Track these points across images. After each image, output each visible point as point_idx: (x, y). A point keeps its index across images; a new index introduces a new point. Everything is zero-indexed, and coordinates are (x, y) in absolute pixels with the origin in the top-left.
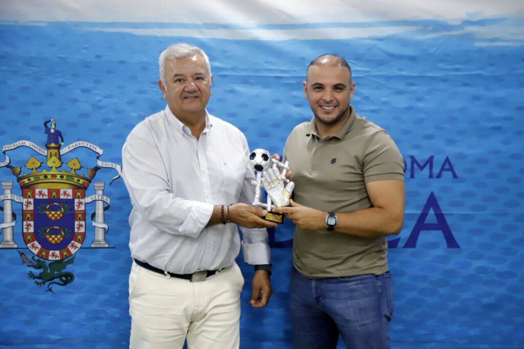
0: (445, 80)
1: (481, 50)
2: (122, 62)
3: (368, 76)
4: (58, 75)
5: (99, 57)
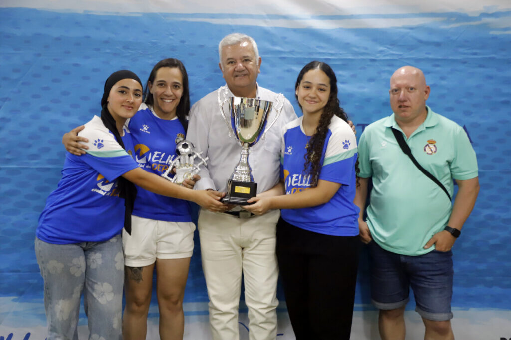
0: (464, 62)
1: (494, 38)
2: (201, 46)
3: (401, 58)
4: (150, 56)
5: (183, 42)
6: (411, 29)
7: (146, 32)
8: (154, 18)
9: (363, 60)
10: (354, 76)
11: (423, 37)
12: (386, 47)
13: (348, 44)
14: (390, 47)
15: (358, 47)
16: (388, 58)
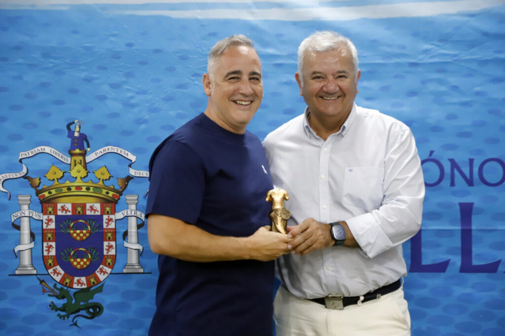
2: (157, 51)
3: (455, 60)
4: (83, 67)
5: (130, 45)
6: (472, 15)
7: (76, 32)
8: (88, 11)
9: (398, 64)
10: (385, 89)
11: (489, 26)
12: (433, 44)
13: (375, 41)
14: (438, 43)
15: (389, 46)
16: (436, 60)
